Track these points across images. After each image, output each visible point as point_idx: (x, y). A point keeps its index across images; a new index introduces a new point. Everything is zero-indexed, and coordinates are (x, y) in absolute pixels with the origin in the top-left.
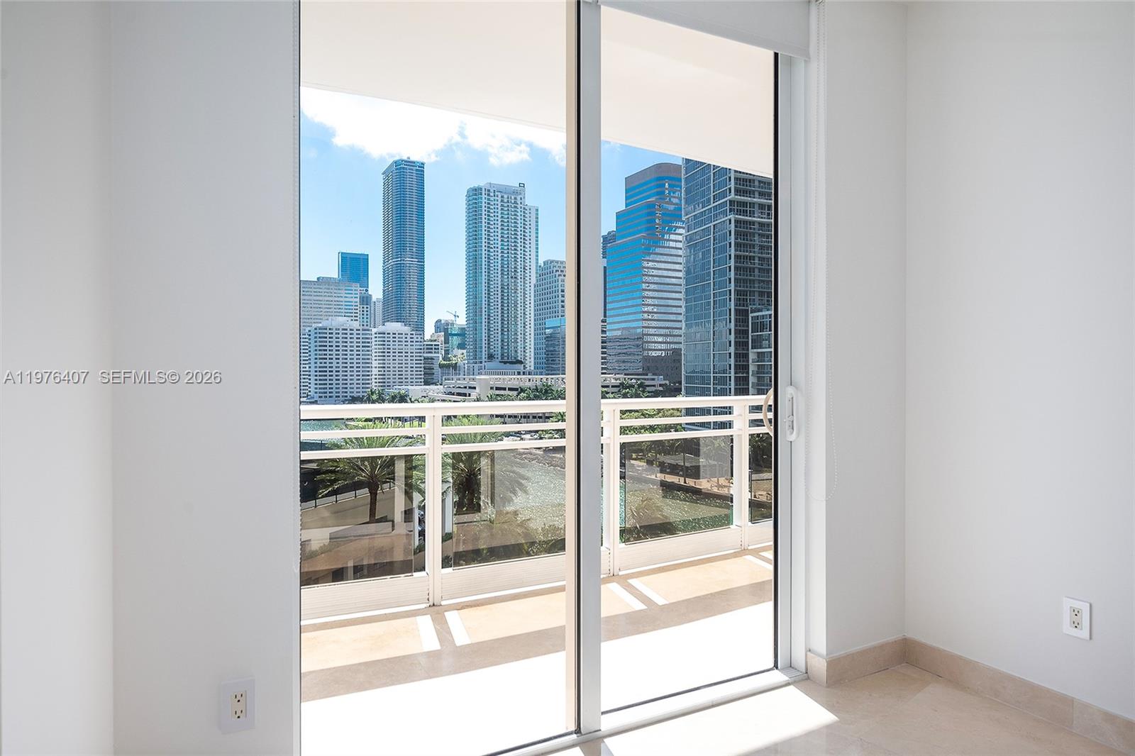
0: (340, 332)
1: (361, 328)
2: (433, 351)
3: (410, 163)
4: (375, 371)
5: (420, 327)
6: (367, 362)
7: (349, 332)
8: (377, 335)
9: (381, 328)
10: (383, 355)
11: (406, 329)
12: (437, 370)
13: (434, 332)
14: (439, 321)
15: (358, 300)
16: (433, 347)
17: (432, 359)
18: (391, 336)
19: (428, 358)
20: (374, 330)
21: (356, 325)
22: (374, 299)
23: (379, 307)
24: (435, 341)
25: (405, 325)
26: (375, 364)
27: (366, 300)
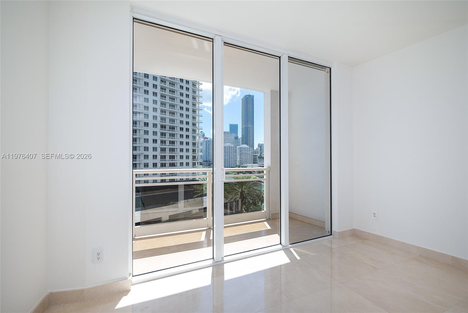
0: (228, 147)
1: (234, 146)
2: (257, 153)
3: (250, 96)
4: (238, 159)
5: (253, 146)
6: (236, 156)
7: (230, 148)
8: (239, 148)
9: (240, 146)
10: (241, 154)
11: (248, 147)
12: (258, 159)
13: (258, 147)
14: (259, 144)
15: (234, 138)
16: (257, 152)
17: (256, 156)
18: (243, 148)
19: (255, 155)
20: (238, 147)
21: (232, 145)
22: (239, 137)
23: (241, 140)
24: (257, 150)
25: (248, 145)
26: (238, 157)
27: (236, 138)
